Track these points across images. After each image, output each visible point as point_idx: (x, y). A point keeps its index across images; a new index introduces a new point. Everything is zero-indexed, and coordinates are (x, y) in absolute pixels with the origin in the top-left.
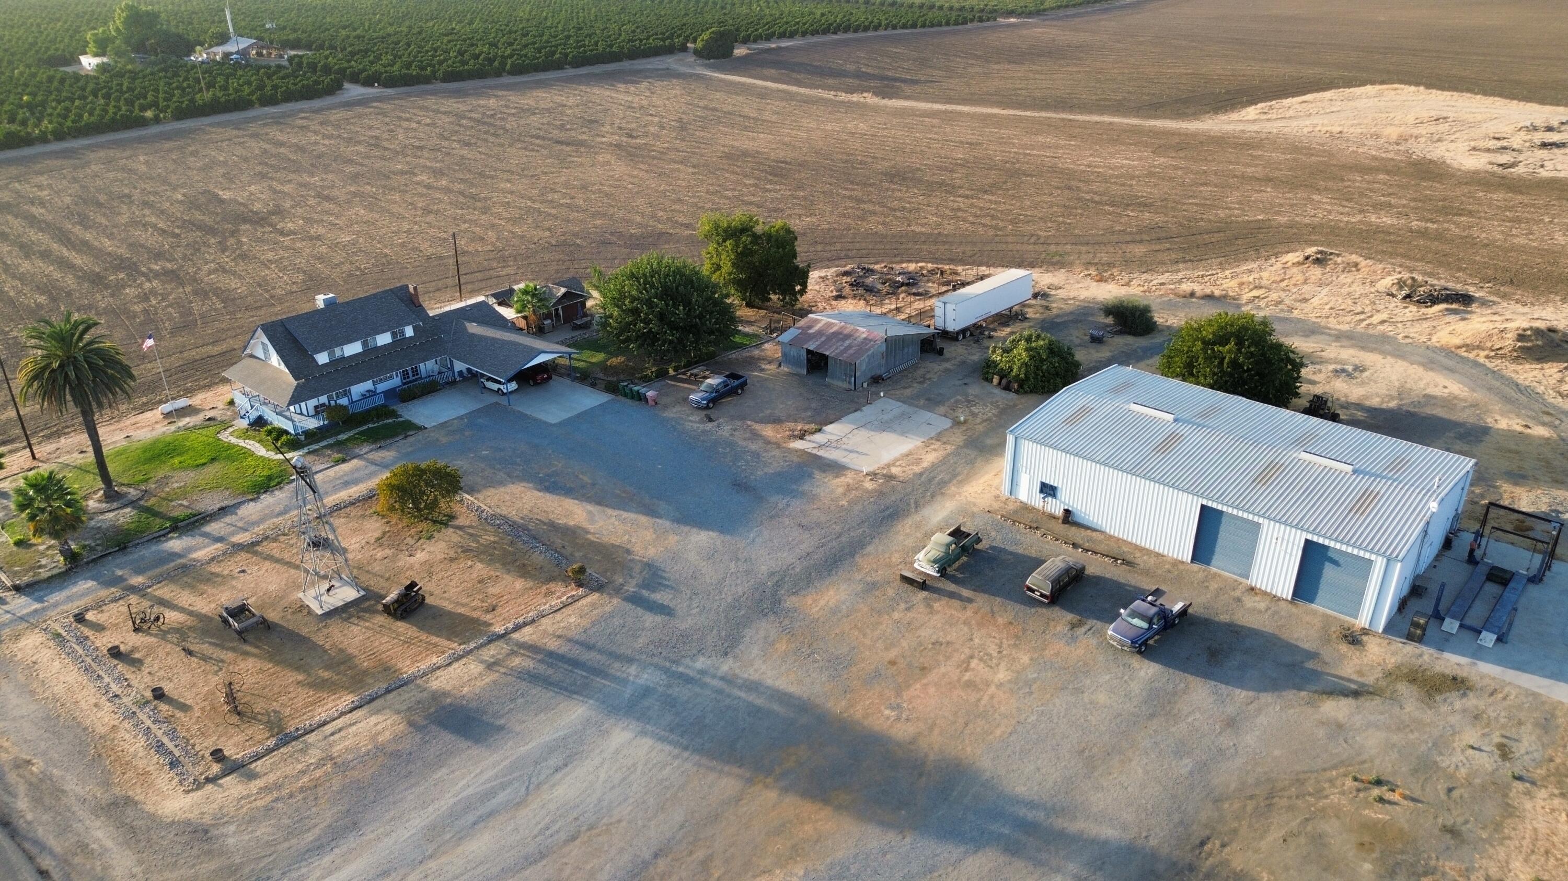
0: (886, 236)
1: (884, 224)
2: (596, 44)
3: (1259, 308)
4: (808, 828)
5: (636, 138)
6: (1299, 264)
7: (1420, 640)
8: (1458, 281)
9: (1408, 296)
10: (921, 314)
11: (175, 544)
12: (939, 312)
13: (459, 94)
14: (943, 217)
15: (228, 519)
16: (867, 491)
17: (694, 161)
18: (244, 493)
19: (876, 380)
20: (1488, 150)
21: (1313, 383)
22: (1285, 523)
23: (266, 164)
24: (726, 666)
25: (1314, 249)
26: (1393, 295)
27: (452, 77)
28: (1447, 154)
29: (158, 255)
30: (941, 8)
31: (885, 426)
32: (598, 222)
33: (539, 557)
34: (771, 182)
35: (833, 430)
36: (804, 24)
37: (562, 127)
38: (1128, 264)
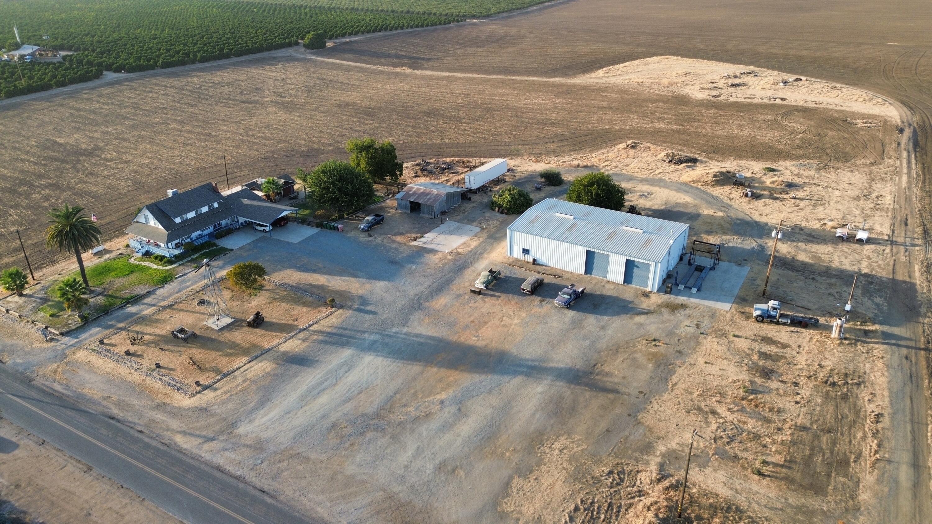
0: (432, 145)
1: (429, 139)
2: (246, 42)
3: (608, 170)
4: (451, 378)
5: (285, 97)
6: (624, 149)
7: (670, 293)
8: (692, 152)
9: (671, 161)
10: (458, 181)
11: (131, 309)
12: (467, 180)
13: (174, 75)
14: (458, 134)
15: (153, 296)
16: (449, 260)
17: (321, 109)
18: (155, 285)
19: (443, 213)
20: (708, 89)
21: (631, 201)
22: (618, 254)
23: (76, 122)
24: (405, 330)
25: (631, 141)
26: (664, 161)
27: (167, 65)
28: (690, 92)
29: (41, 176)
30: (435, 14)
31: (451, 233)
32: (282, 145)
33: (309, 299)
34: (366, 119)
35: (429, 236)
36: (362, 27)
37: (241, 93)
38: (549, 153)
